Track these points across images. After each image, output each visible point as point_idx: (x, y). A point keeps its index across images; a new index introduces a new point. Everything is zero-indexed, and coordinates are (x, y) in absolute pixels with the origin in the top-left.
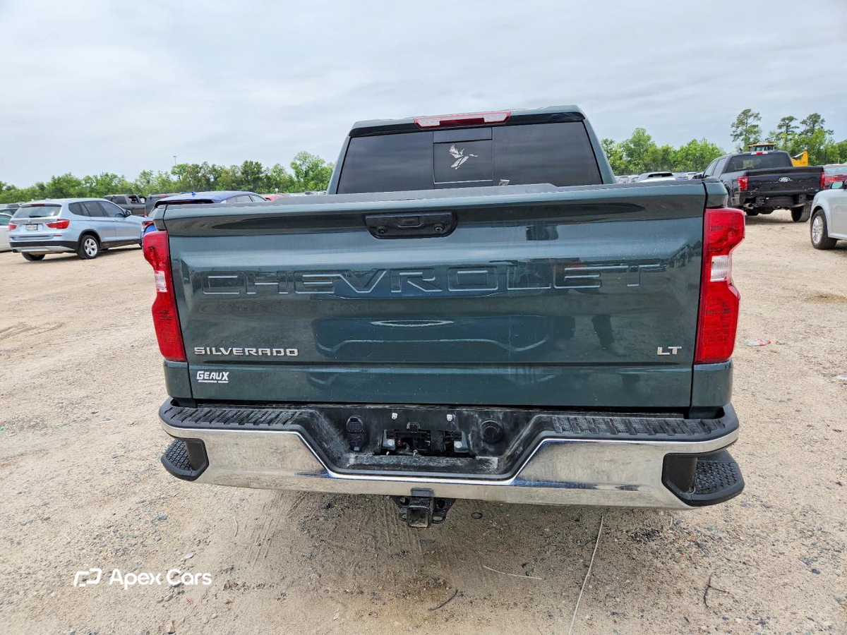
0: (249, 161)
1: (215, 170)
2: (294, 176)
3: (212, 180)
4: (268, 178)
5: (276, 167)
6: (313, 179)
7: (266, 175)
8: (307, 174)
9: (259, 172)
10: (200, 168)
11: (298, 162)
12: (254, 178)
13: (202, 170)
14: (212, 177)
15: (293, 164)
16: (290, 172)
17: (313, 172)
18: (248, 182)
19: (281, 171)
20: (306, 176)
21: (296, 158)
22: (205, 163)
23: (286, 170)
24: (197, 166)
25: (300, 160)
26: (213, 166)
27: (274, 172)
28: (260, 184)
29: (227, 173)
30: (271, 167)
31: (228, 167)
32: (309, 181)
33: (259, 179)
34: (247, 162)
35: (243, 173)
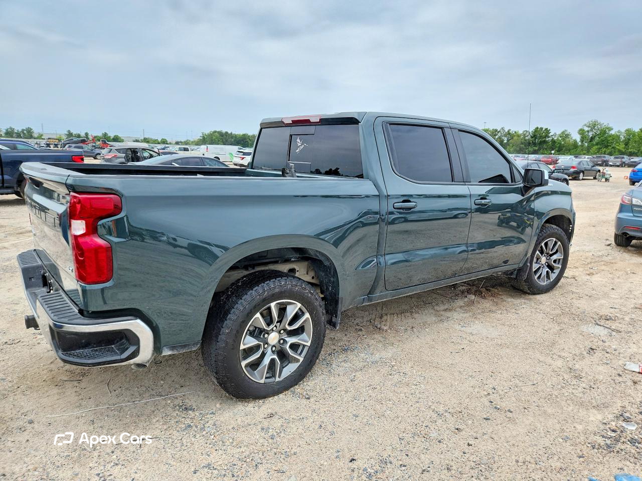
0: (539, 127)
1: (509, 134)
2: (578, 140)
3: (505, 141)
4: (553, 141)
5: (563, 133)
6: (597, 144)
7: (553, 139)
8: (592, 139)
9: (547, 136)
10: (498, 132)
11: (586, 129)
12: (541, 141)
13: (499, 133)
14: (506, 139)
15: (581, 130)
16: (577, 137)
17: (599, 138)
18: (535, 144)
19: (567, 136)
20: (590, 141)
21: (585, 125)
22: (502, 128)
23: (572, 135)
24: (496, 130)
25: (589, 127)
26: (509, 131)
27: (561, 137)
28: (545, 146)
29: (519, 136)
30: (559, 132)
31: (521, 132)
32: (593, 145)
33: (545, 142)
34: (537, 128)
35: (532, 137)
